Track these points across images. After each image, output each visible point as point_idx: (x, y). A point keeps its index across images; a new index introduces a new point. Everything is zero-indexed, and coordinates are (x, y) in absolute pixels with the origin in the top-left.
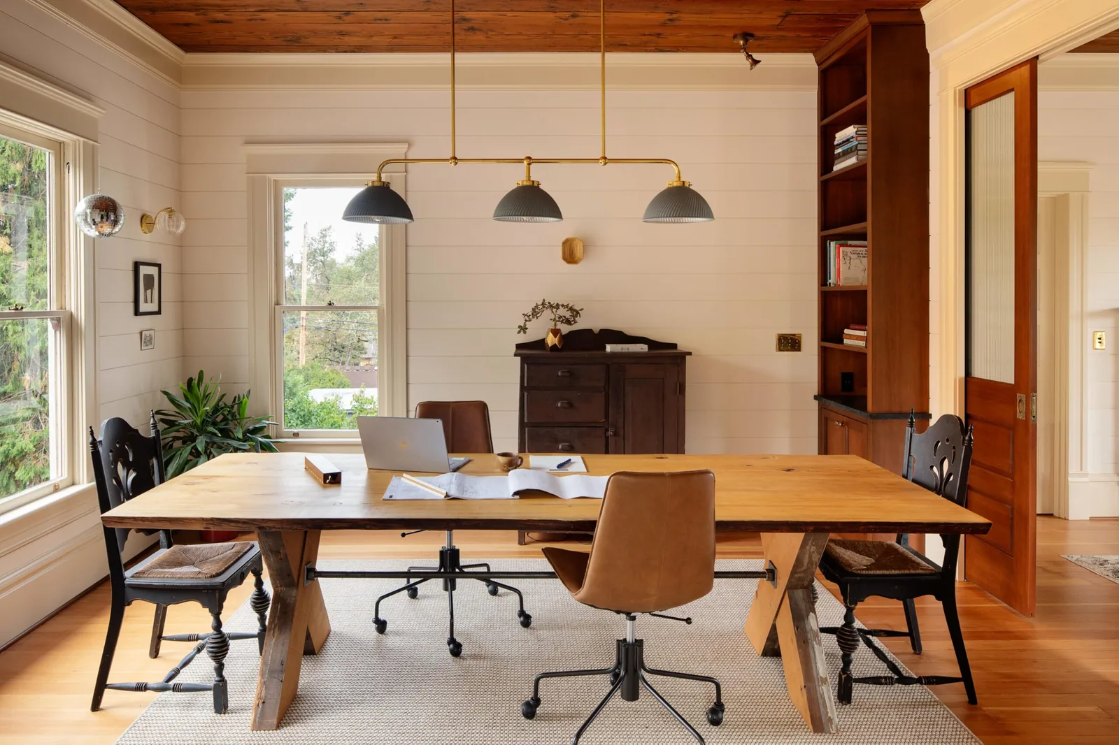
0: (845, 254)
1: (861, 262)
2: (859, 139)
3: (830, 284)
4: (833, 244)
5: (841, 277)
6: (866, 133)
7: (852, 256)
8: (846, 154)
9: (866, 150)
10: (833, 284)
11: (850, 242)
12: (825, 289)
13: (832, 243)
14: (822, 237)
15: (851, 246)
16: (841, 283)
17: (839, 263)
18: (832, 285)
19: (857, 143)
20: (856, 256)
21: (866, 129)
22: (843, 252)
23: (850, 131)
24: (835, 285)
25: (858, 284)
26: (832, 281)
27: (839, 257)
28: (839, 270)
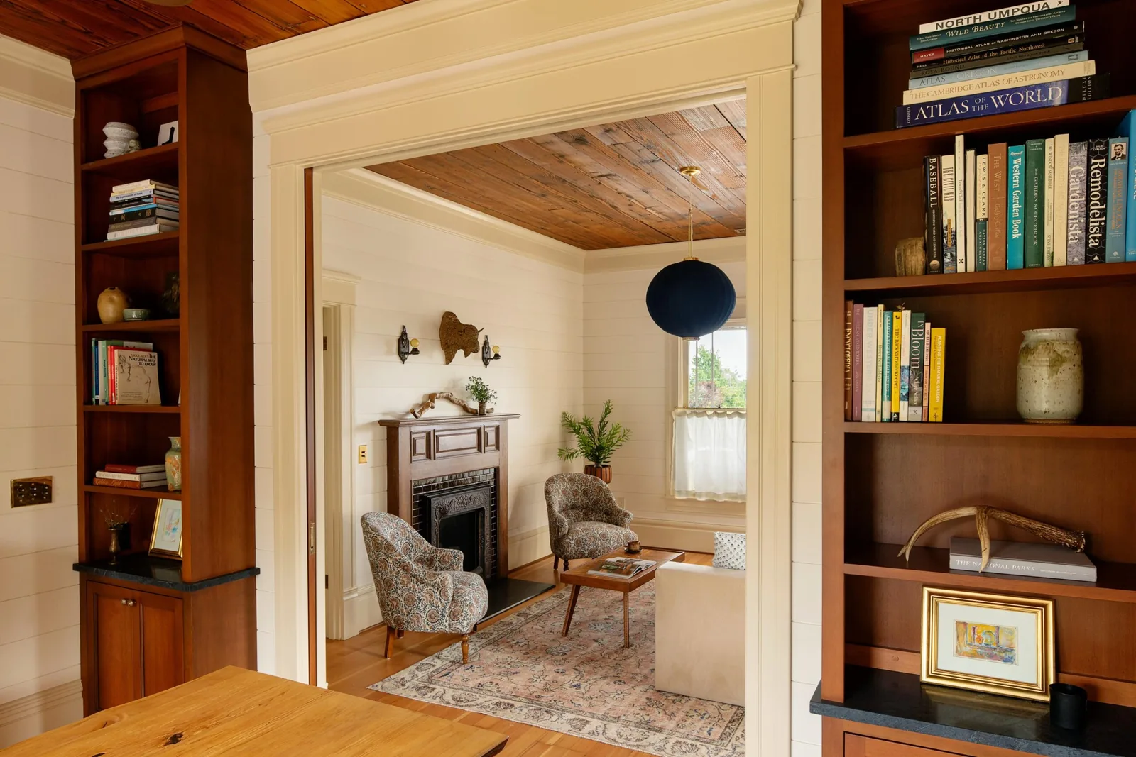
0: (122, 360)
1: (145, 372)
2: (159, 200)
3: (97, 401)
4: (102, 344)
5: (117, 392)
6: (176, 197)
7: (133, 363)
8: (134, 218)
9: (177, 221)
10: (103, 401)
11: (126, 343)
12: (89, 408)
13: (100, 342)
14: (84, 333)
15: (127, 348)
16: (117, 400)
17: (113, 372)
18: (101, 403)
19: (155, 206)
20: (138, 363)
21: (177, 192)
22: (119, 356)
23: (144, 187)
24: (107, 403)
25: (142, 402)
26: (100, 397)
27: (112, 363)
28: (113, 382)
